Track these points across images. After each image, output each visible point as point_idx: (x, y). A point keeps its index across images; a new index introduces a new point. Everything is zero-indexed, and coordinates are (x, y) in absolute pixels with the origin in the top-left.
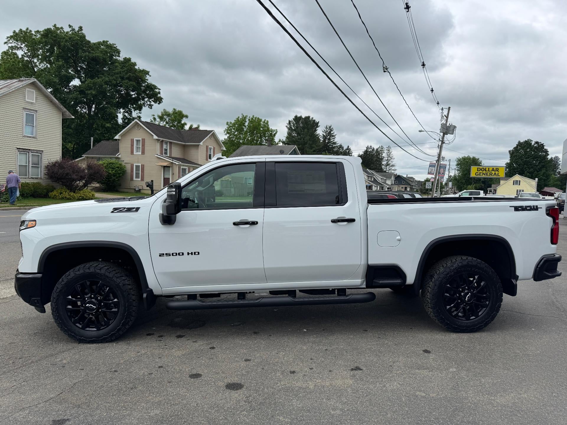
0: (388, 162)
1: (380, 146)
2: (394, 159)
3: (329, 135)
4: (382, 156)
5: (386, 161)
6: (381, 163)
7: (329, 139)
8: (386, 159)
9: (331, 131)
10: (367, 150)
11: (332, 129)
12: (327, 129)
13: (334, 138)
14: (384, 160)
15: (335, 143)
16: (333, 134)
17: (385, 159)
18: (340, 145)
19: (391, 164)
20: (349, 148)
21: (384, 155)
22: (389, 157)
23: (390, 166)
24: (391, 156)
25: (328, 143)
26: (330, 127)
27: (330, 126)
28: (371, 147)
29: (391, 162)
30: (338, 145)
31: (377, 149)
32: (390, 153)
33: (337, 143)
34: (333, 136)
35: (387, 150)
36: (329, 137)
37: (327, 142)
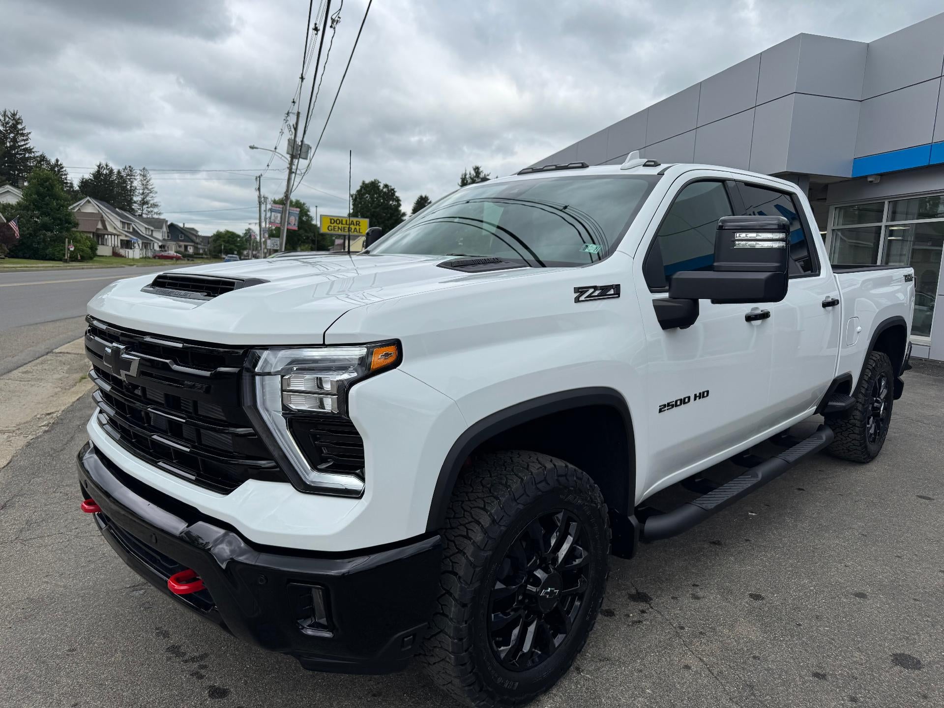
0: (144, 198)
1: (127, 167)
2: (156, 193)
3: (11, 132)
4: (133, 185)
5: (141, 196)
6: (132, 199)
7: (14, 140)
8: (141, 191)
9: (18, 123)
10: (98, 171)
11: (19, 119)
12: (7, 119)
13: (25, 138)
14: (136, 193)
15: (29, 150)
16: (22, 129)
17: (138, 191)
18: (41, 155)
19: (152, 202)
20: (59, 163)
21: (136, 183)
22: (147, 188)
23: (150, 205)
24: (150, 187)
25: (13, 147)
26: (14, 115)
27: (12, 112)
28: (107, 166)
29: (150, 199)
30: (38, 154)
31: (119, 172)
32: (148, 182)
33: (33, 150)
34: (23, 135)
35: (141, 174)
36: (12, 135)
37: (8, 144)
